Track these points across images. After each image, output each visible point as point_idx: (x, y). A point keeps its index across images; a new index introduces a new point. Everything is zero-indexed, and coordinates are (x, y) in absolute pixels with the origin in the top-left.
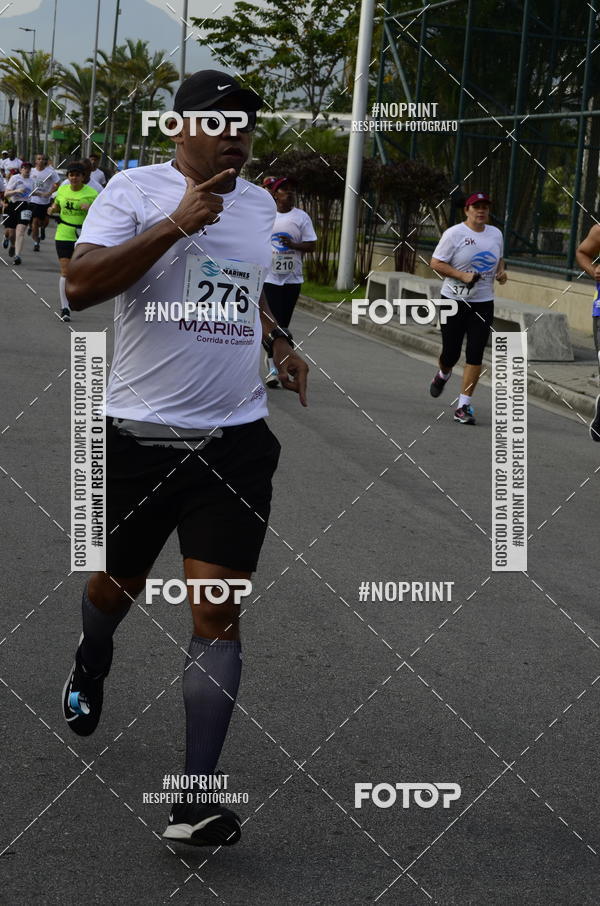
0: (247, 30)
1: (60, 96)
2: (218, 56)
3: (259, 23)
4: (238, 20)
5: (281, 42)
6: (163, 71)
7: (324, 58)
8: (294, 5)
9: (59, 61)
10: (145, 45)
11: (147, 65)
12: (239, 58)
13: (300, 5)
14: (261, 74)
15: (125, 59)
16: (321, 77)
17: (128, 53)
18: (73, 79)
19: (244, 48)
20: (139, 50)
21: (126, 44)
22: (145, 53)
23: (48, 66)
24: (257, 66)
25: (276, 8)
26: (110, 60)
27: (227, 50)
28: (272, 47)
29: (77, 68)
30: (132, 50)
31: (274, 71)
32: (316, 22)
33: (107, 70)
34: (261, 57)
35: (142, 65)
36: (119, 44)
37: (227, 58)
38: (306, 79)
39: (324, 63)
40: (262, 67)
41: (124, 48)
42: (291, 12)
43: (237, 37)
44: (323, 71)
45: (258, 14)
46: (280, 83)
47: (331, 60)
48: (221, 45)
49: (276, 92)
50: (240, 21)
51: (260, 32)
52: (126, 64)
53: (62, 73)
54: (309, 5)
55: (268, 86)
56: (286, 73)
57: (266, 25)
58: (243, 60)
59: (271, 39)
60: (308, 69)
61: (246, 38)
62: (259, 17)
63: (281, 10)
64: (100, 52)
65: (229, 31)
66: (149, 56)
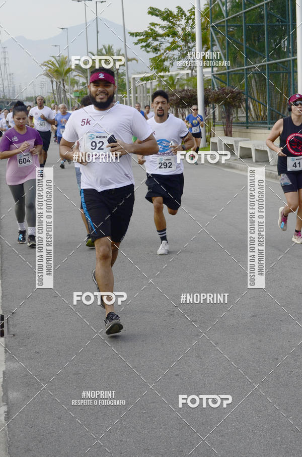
1: (76, 76)
2: (144, 49)
4: (149, 31)
5: (173, 39)
8: (176, 21)
10: (112, 47)
12: (154, 49)
13: (179, 20)
14: (165, 55)
15: (103, 54)
18: (80, 67)
19: (155, 43)
20: (109, 49)
21: (103, 47)
22: (112, 50)
24: (162, 51)
25: (168, 23)
27: (148, 46)
28: (168, 42)
30: (106, 50)
31: (171, 52)
32: (187, 28)
34: (164, 47)
36: (99, 49)
37: (148, 49)
40: (165, 52)
41: (102, 49)
42: (175, 24)
43: (151, 39)
46: (174, 58)
48: (144, 44)
49: (173, 62)
50: (151, 32)
51: (161, 36)
54: (183, 20)
55: (169, 59)
56: (176, 53)
57: (164, 32)
58: (156, 49)
59: (167, 38)
60: (186, 50)
61: (155, 39)
62: (160, 29)
63: (170, 24)
64: (90, 52)
65: (147, 37)
66: (114, 51)
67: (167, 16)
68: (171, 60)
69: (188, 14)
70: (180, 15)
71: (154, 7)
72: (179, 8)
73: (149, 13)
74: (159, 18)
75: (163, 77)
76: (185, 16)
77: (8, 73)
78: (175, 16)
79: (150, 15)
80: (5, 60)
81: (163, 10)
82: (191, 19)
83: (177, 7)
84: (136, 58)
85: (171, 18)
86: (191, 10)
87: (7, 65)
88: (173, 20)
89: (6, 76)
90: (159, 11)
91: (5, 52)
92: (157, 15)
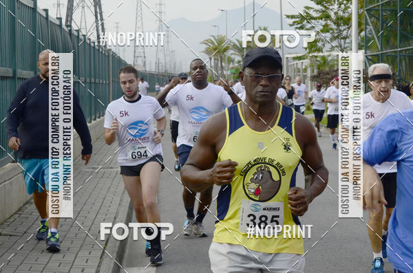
0: (309, 18)
1: (232, 54)
2: (297, 30)
3: (315, 15)
5: (325, 22)
7: (344, 27)
8: (329, 5)
9: (230, 39)
13: (332, 5)
16: (344, 36)
18: (237, 46)
19: (309, 26)
23: (225, 40)
25: (322, 7)
27: (302, 28)
28: (321, 25)
29: (238, 41)
32: (339, 12)
36: (255, 29)
38: (337, 37)
39: (345, 30)
40: (318, 34)
42: (328, 9)
45: (314, 11)
46: (326, 40)
47: (347, 28)
48: (299, 26)
49: (324, 44)
50: (305, 15)
51: (315, 19)
53: (232, 44)
55: (321, 41)
56: (328, 36)
57: (318, 15)
59: (320, 21)
60: (337, 33)
61: (309, 22)
65: (301, 19)
74: (313, 2)
75: (316, 57)
82: (343, 4)
88: (326, 5)
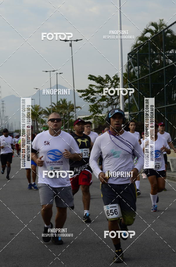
0: (92, 92)
1: (44, 117)
3: (96, 90)
4: (89, 89)
6: (71, 106)
7: (115, 97)
8: (105, 83)
9: (42, 107)
10: (66, 100)
11: (67, 105)
12: (91, 100)
13: (107, 83)
14: (98, 104)
15: (61, 104)
16: (115, 103)
17: (61, 102)
18: (47, 112)
19: (92, 97)
20: (64, 101)
21: (60, 100)
23: (39, 109)
24: (97, 102)
25: (100, 85)
26: (56, 105)
28: (100, 96)
29: (47, 108)
30: (62, 101)
31: (102, 102)
33: (56, 108)
34: (98, 99)
35: (65, 105)
36: (58, 101)
37: (88, 100)
38: (111, 104)
39: (116, 99)
40: (98, 102)
41: (60, 101)
42: (104, 85)
43: (90, 94)
44: (116, 101)
45: (95, 87)
46: (104, 106)
47: (117, 98)
49: (103, 108)
50: (90, 90)
52: (61, 106)
53: (44, 110)
54: (109, 83)
55: (101, 107)
56: (105, 103)
57: (98, 90)
58: (93, 100)
59: (100, 94)
60: (111, 101)
61: (92, 94)
62: (96, 88)
63: (102, 85)
64: (53, 103)
65: (87, 93)
66: (67, 103)
67: (99, 80)
68: (102, 107)
69: (112, 79)
70: (107, 80)
71: (92, 75)
72: (107, 76)
73: (89, 78)
74: (95, 81)
75: (98, 117)
76: (111, 80)
77: (5, 116)
78: (104, 80)
79: (89, 80)
80: (3, 109)
81: (97, 76)
82: (114, 82)
83: (106, 75)
84: (80, 106)
85: (102, 82)
86: (114, 77)
87: (4, 111)
88: (103, 83)
89: (3, 117)
90: (95, 77)
91: (3, 104)
92: (94, 80)
